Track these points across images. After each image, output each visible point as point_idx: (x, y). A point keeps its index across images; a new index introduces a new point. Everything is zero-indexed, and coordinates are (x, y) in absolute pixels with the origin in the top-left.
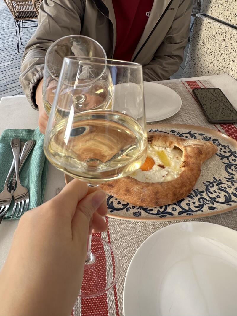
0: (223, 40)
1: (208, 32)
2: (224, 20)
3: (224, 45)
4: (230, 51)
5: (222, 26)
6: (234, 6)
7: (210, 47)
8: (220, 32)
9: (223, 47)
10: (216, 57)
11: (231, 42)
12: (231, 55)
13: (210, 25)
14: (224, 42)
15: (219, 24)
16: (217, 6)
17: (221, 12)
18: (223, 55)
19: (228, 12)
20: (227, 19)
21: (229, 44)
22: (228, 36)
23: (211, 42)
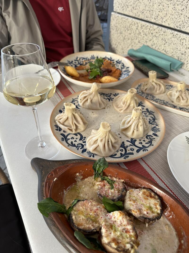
0: (136, 29)
1: (124, 24)
2: (134, 16)
3: (137, 32)
4: (143, 36)
5: (134, 20)
6: (140, 6)
7: (127, 35)
8: (133, 23)
9: (137, 34)
10: (132, 41)
11: (143, 30)
12: (144, 38)
13: (124, 20)
14: (137, 30)
15: (131, 19)
16: (127, 6)
17: (130, 10)
18: (138, 39)
19: (136, 10)
20: (136, 15)
21: (141, 31)
22: (140, 26)
23: (127, 31)
